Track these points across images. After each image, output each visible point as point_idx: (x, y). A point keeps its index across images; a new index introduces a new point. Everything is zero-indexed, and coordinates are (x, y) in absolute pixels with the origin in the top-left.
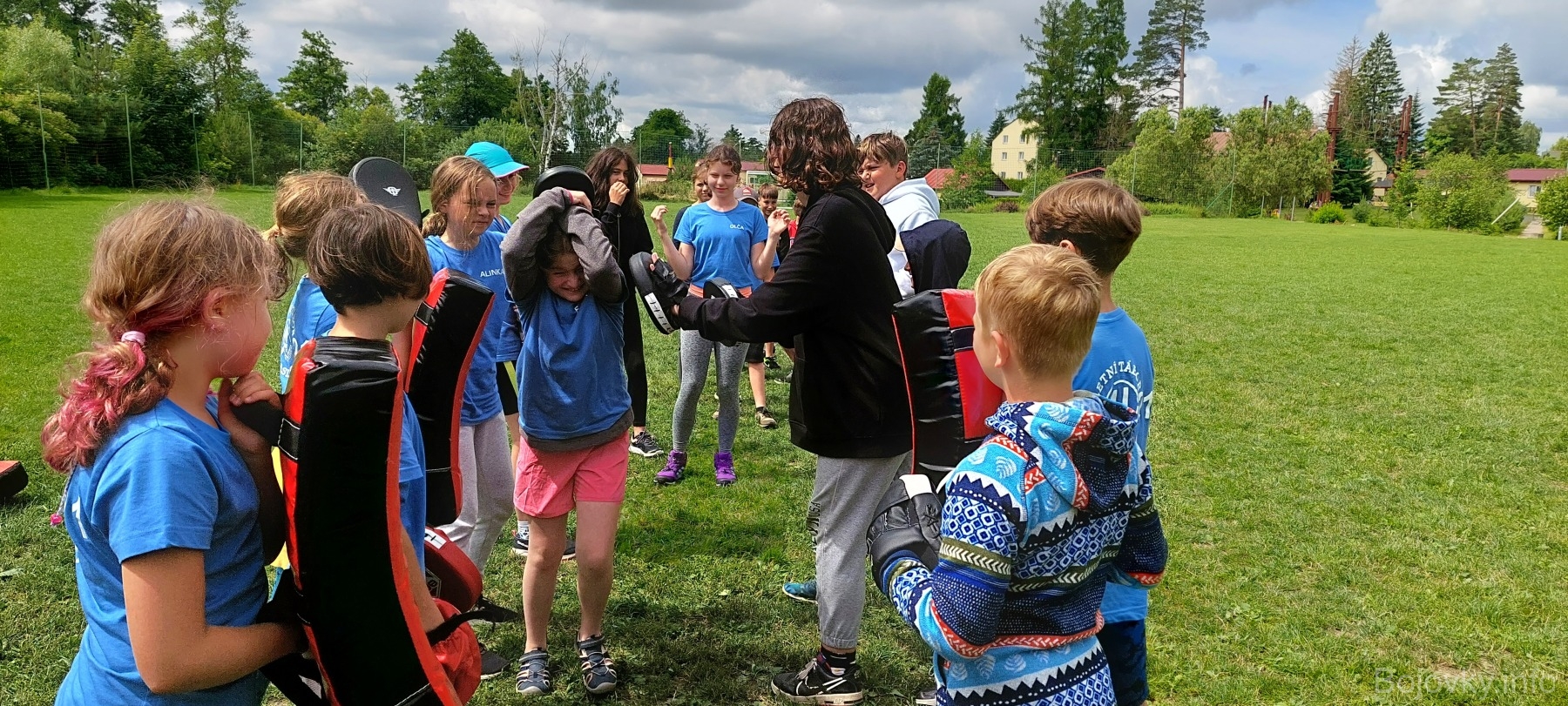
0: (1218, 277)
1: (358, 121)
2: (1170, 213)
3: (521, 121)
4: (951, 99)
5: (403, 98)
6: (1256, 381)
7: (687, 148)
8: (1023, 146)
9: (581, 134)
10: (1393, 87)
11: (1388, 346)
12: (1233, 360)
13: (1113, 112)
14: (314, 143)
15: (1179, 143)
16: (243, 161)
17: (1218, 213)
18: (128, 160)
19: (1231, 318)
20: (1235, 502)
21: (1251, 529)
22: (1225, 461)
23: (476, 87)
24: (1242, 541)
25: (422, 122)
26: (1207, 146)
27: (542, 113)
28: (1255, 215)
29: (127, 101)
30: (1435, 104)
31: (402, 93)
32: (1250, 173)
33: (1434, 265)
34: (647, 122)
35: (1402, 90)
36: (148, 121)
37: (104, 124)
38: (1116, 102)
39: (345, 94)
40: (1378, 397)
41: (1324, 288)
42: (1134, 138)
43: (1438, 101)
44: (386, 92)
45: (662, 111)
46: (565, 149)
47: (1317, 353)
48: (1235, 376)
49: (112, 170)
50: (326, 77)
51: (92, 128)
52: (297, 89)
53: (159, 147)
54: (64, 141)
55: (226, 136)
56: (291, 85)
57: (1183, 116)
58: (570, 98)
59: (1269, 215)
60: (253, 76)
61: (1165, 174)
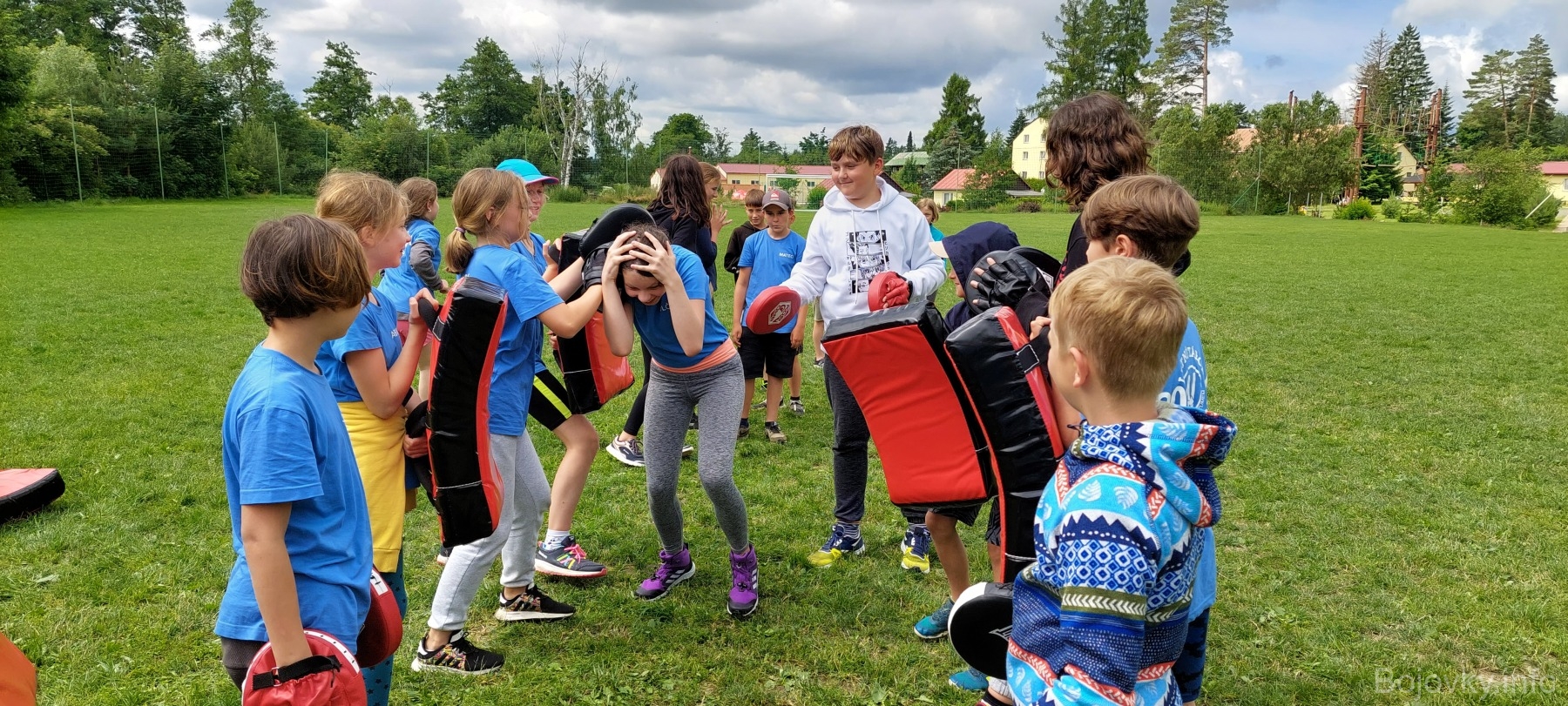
0: (1245, 276)
1: (381, 129)
3: (542, 127)
4: (971, 99)
5: (426, 106)
6: (1286, 381)
7: (707, 151)
9: (602, 138)
10: (1422, 81)
11: (1421, 345)
12: (1263, 359)
14: (339, 152)
15: (1204, 140)
16: (270, 171)
17: (1243, 210)
18: (159, 170)
19: (1259, 316)
20: (1267, 504)
21: (1285, 531)
23: (497, 95)
24: (1275, 543)
25: (445, 130)
26: (1232, 143)
27: (563, 120)
28: (1281, 211)
29: (157, 113)
30: (1465, 97)
31: (425, 102)
32: (1275, 171)
33: (1467, 261)
34: (666, 127)
35: (1431, 83)
36: (177, 133)
37: (134, 136)
38: (1139, 100)
39: (369, 104)
40: (1412, 395)
41: (1354, 285)
43: (1468, 94)
44: (409, 101)
45: (682, 116)
46: (586, 154)
47: (1348, 351)
48: (1265, 375)
49: (143, 181)
50: (350, 87)
51: (124, 140)
52: (322, 99)
53: (189, 158)
54: (96, 153)
55: (252, 147)
56: (316, 95)
57: (1207, 112)
58: (590, 104)
59: (1296, 212)
60: (279, 87)
61: (1189, 172)
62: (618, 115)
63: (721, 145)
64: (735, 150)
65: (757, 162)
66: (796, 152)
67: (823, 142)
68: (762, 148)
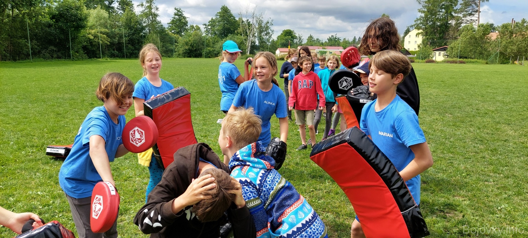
0: (493, 86)
1: (191, 36)
2: (473, 62)
3: (241, 35)
5: (205, 28)
6: (509, 124)
7: (295, 42)
8: (417, 39)
9: (260, 39)
12: (500, 116)
13: (452, 26)
14: (178, 43)
15: (477, 37)
18: (124, 49)
19: (498, 101)
20: (501, 168)
21: (508, 178)
22: (497, 153)
23: (227, 24)
24: (505, 181)
25: (210, 36)
26: (489, 38)
27: (248, 32)
28: (507, 63)
29: (123, 31)
31: (205, 26)
32: (506, 47)
34: (282, 34)
36: (130, 37)
37: (117, 38)
38: (452, 22)
39: (187, 28)
42: (460, 36)
44: (200, 26)
45: (287, 30)
46: (255, 44)
48: (501, 122)
49: (119, 53)
50: (182, 22)
51: (114, 40)
52: (173, 26)
54: (106, 44)
56: (171, 25)
57: (479, 27)
58: (257, 27)
59: (513, 63)
60: (160, 22)
61: (471, 48)
62: (266, 30)
63: (300, 40)
64: (305, 42)
65: (312, 45)
68: (314, 40)
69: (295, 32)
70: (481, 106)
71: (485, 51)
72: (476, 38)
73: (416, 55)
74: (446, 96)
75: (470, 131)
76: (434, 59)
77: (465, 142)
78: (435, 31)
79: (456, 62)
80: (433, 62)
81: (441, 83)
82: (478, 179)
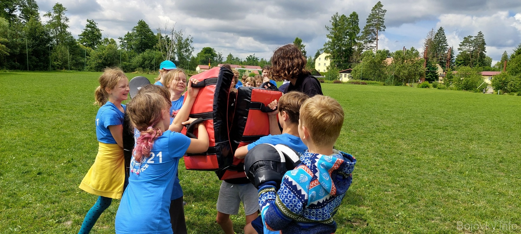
0: (390, 105)
1: (105, 49)
2: (373, 84)
3: (160, 50)
4: (302, 46)
5: (120, 42)
6: (403, 139)
7: (215, 60)
8: (326, 62)
9: (180, 55)
10: (445, 45)
11: (445, 128)
12: (396, 132)
13: (355, 51)
14: (90, 56)
15: (376, 61)
16: (66, 62)
17: (389, 84)
18: (27, 61)
19: (394, 118)
20: (398, 178)
21: (404, 187)
22: (394, 165)
23: (145, 39)
24: (401, 190)
25: (126, 50)
26: (385, 62)
27: (167, 48)
28: (401, 85)
29: (27, 41)
30: (458, 50)
31: (120, 40)
32: (399, 71)
33: (459, 102)
34: (202, 51)
35: (448, 45)
36: (34, 48)
37: (19, 49)
38: (355, 48)
39: (100, 41)
40: (443, 144)
41: (424, 109)
42: (362, 60)
43: (459, 49)
44: (115, 40)
45: (207, 48)
46: (174, 60)
47: (422, 130)
48: (396, 137)
49: (21, 64)
50: (95, 35)
51: (15, 50)
52: (84, 39)
53: (37, 56)
54: (5, 54)
55: (60, 54)
56: (82, 37)
57: (378, 53)
58: (176, 43)
59: (405, 85)
60: (70, 34)
61: (371, 71)
62: (186, 47)
63: (220, 58)
64: (225, 60)
65: (232, 64)
66: (245, 61)
67: (254, 58)
68: (234, 59)
69: (215, 50)
70: (380, 123)
71: (383, 74)
72: (375, 63)
73: (325, 76)
74: (351, 113)
75: (371, 146)
76: (341, 80)
77: (368, 156)
78: (341, 54)
79: (359, 84)
80: (340, 82)
81: (347, 102)
82: (379, 189)
